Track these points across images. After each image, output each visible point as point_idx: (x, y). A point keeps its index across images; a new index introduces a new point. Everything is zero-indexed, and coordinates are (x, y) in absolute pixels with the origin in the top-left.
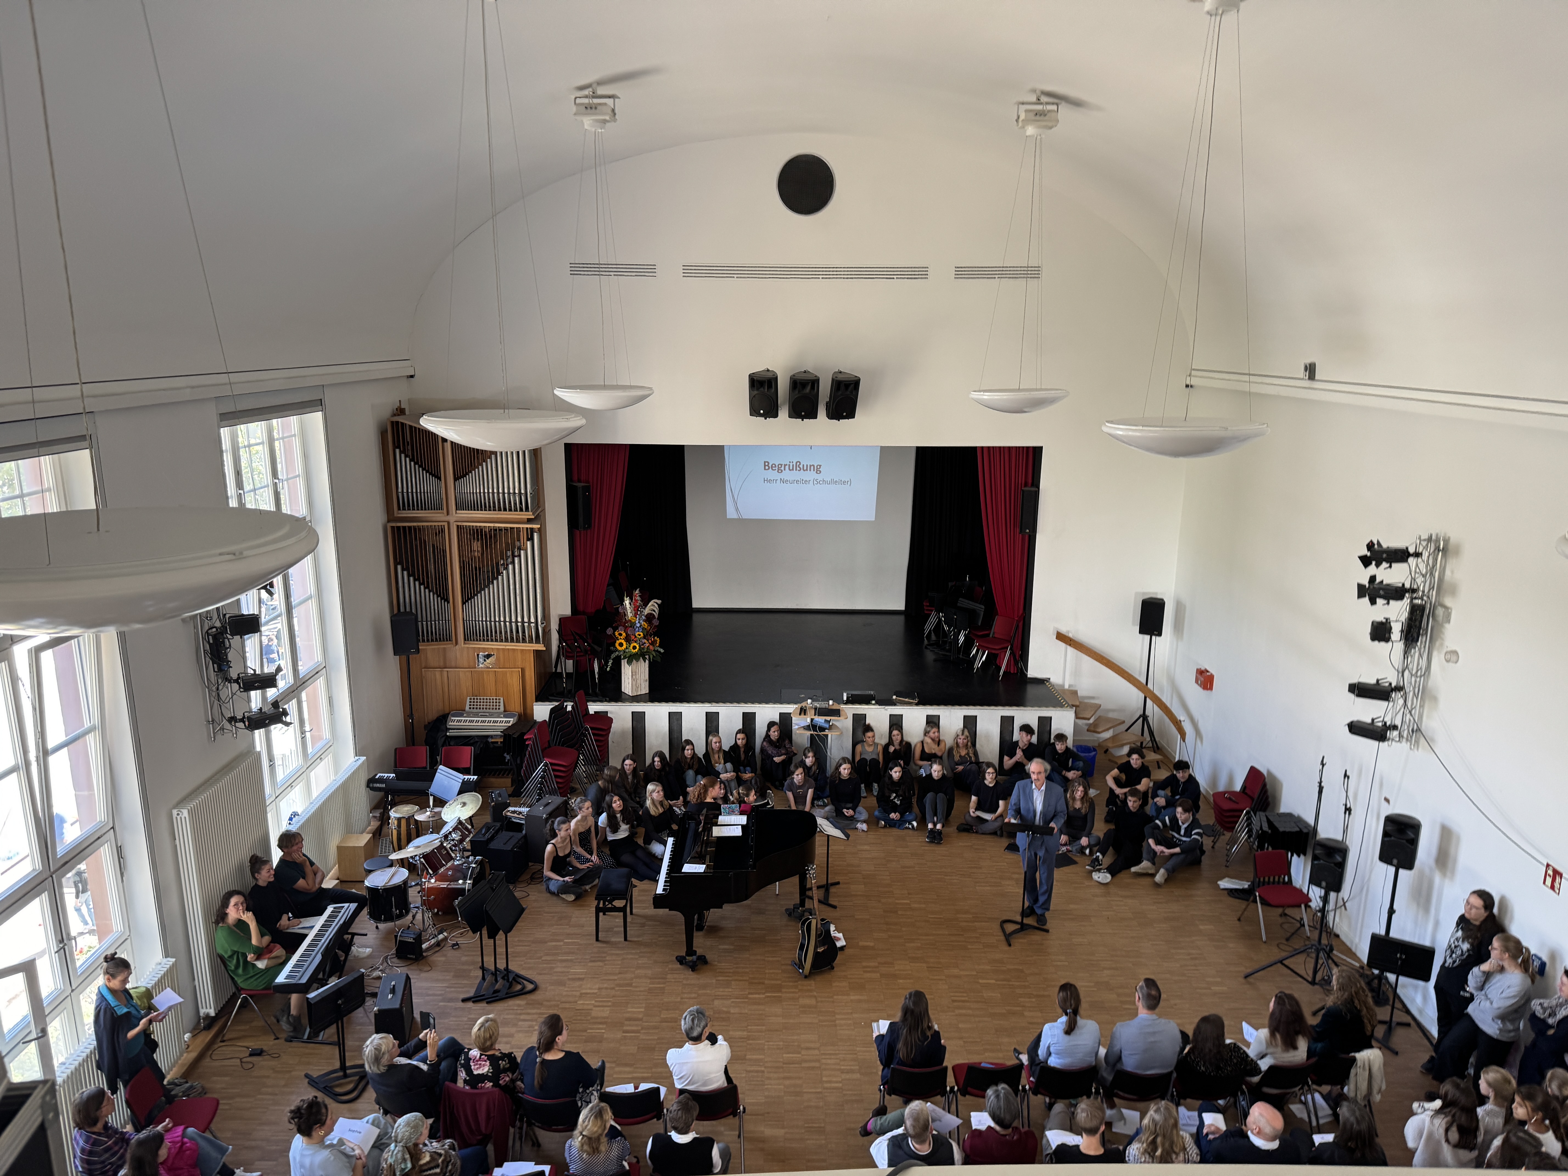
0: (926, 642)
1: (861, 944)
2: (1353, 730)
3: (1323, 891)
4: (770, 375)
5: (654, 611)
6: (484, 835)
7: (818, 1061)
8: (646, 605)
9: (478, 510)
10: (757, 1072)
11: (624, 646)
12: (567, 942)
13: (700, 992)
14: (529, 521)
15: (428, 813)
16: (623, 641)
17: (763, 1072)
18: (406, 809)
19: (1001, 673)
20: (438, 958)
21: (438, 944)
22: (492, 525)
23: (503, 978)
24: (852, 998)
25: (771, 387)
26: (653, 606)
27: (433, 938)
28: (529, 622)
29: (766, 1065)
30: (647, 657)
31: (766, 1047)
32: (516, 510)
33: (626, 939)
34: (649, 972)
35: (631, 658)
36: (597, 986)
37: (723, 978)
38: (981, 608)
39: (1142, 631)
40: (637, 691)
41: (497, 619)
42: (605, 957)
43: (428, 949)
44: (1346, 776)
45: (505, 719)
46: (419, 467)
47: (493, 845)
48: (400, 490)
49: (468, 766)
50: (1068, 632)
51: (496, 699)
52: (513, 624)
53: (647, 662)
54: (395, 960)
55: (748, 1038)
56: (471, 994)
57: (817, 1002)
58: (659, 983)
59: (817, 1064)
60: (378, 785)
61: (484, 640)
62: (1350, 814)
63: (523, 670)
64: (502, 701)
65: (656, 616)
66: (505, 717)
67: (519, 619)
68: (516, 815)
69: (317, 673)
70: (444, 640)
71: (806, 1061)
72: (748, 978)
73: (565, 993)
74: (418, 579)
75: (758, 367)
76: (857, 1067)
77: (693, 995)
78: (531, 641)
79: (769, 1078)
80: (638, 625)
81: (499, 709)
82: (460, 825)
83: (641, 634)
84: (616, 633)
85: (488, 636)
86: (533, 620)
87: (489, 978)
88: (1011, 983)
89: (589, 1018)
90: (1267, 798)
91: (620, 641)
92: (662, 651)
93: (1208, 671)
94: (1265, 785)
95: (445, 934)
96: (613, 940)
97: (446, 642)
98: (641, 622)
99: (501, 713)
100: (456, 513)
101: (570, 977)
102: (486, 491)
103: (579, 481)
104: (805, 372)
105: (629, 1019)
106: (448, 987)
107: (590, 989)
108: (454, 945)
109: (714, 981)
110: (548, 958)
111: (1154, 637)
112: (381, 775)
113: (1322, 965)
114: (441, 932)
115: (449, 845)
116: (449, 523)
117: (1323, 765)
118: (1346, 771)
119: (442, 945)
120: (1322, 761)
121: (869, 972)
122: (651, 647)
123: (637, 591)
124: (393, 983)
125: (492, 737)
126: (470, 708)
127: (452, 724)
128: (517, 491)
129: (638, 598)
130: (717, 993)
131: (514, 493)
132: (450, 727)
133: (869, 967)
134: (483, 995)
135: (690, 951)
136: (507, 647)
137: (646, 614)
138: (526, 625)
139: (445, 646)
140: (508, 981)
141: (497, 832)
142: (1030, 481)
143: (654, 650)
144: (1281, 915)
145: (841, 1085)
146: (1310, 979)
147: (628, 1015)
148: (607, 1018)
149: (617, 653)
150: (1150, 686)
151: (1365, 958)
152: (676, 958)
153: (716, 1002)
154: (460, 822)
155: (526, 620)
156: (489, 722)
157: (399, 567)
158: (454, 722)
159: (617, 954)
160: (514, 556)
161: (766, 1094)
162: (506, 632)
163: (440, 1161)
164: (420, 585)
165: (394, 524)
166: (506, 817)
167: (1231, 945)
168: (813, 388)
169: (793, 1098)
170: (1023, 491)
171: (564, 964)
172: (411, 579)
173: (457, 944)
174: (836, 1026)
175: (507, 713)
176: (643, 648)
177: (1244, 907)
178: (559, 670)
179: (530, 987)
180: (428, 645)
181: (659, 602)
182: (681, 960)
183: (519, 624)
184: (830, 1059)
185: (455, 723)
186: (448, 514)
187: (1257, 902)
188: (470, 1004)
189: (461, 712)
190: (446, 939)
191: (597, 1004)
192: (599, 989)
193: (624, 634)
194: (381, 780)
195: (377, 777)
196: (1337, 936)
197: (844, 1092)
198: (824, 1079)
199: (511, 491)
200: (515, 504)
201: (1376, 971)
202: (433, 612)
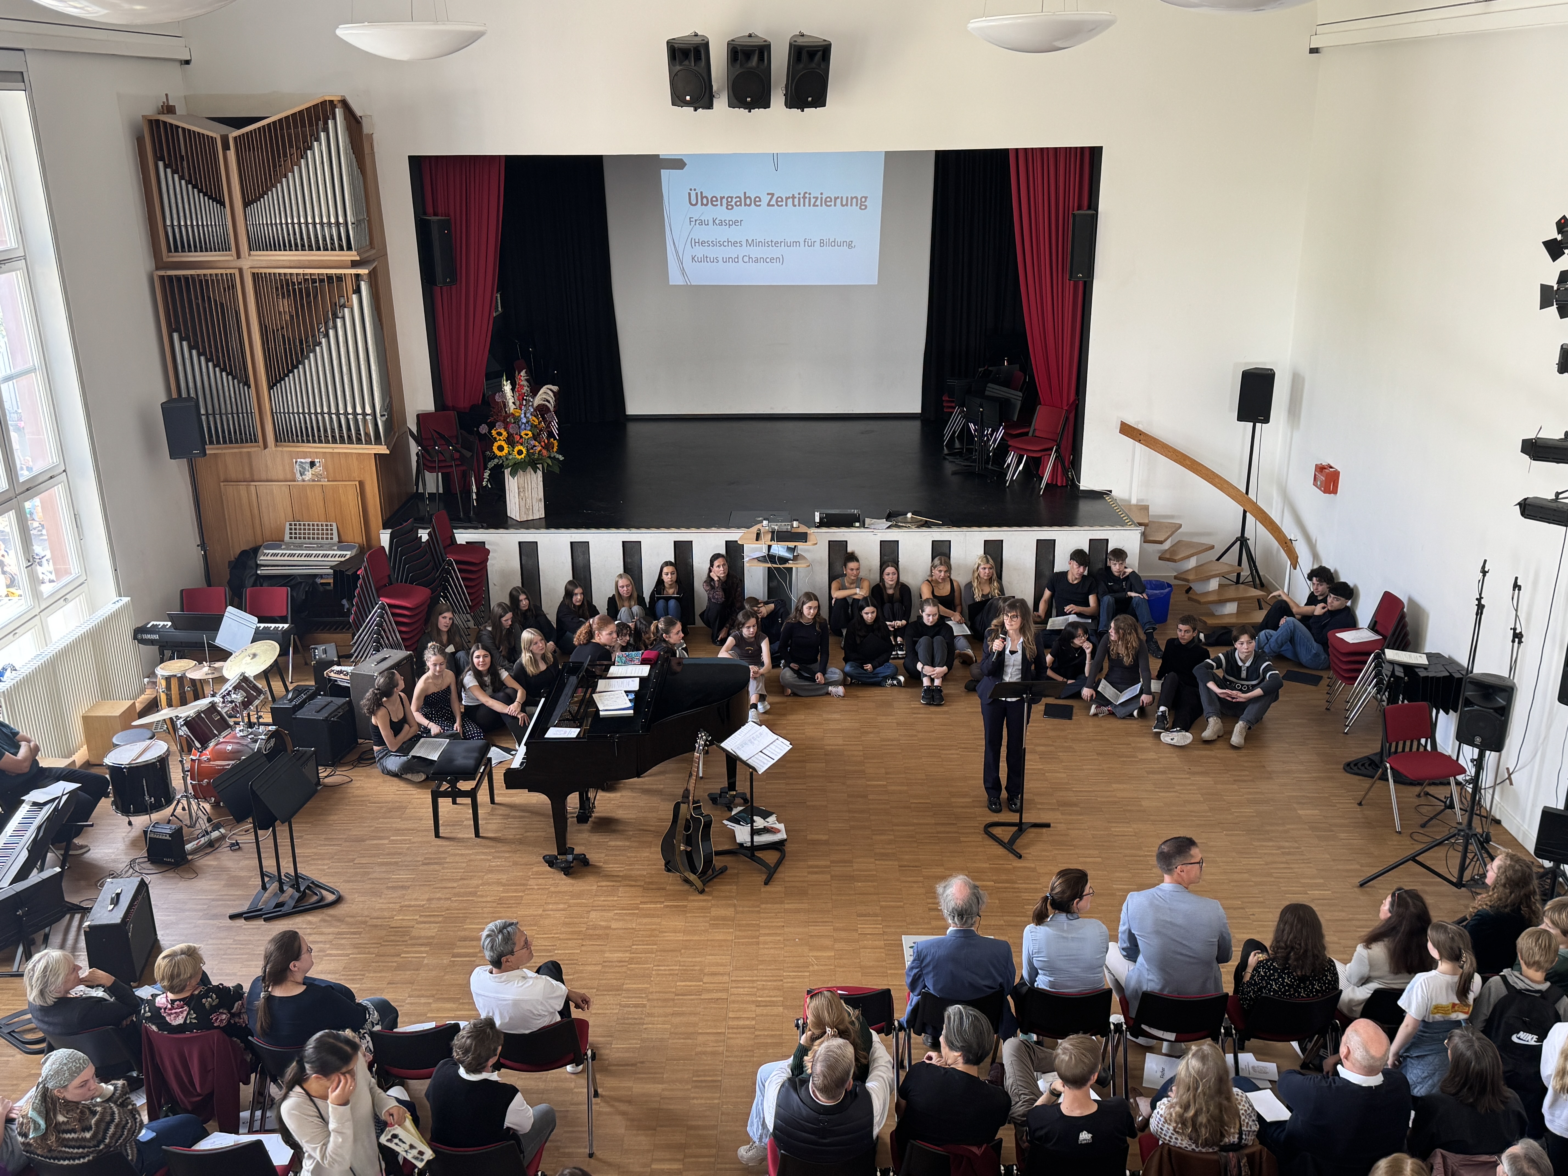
0: (946, 451)
1: (809, 837)
2: (1527, 512)
3: (1476, 751)
4: (697, 40)
5: (549, 402)
6: (291, 700)
7: (726, 990)
8: (534, 392)
9: (280, 250)
10: (636, 1006)
11: (506, 451)
12: (393, 840)
13: (571, 901)
14: (354, 264)
15: (206, 669)
16: (503, 443)
17: (644, 1006)
18: (179, 665)
19: (1043, 485)
20: (208, 861)
21: (211, 844)
22: (301, 271)
23: (292, 886)
24: (787, 906)
25: (700, 59)
26: (546, 394)
27: (204, 836)
28: (364, 414)
29: (650, 997)
30: (540, 466)
31: (654, 972)
32: (333, 249)
33: (477, 835)
34: (504, 877)
35: (517, 466)
36: (427, 896)
37: (608, 883)
38: (1016, 397)
39: (1241, 418)
40: (528, 515)
41: (319, 411)
42: (445, 858)
43: (194, 852)
44: (1516, 586)
45: (339, 553)
46: (193, 187)
47: (300, 715)
48: (168, 223)
49: (284, 614)
50: (1138, 423)
51: (327, 525)
52: (342, 418)
53: (540, 473)
54: (148, 865)
55: (631, 961)
56: (245, 909)
57: (737, 912)
58: (516, 891)
59: (723, 995)
60: (149, 636)
61: (303, 441)
62: (1520, 642)
63: (361, 484)
64: (335, 528)
65: (552, 409)
66: (339, 549)
67: (350, 410)
68: (342, 676)
69: (51, 478)
70: (247, 442)
71: (709, 991)
72: (642, 884)
73: (378, 906)
74: (204, 354)
75: (682, 31)
76: (781, 999)
77: (561, 906)
78: (368, 442)
79: (650, 1015)
80: (524, 420)
81: (332, 539)
82: (244, 682)
83: (530, 433)
84: (494, 432)
85: (309, 435)
86: (368, 410)
87: (273, 887)
88: (1016, 886)
89: (407, 938)
90: (1406, 635)
91: (499, 443)
92: (561, 458)
93: (1331, 467)
94: (1403, 616)
95: (222, 830)
96: (460, 836)
97: (249, 444)
98: (526, 416)
99: (334, 545)
100: (249, 255)
101: (390, 885)
102: (289, 221)
103: (435, 214)
104: (750, 36)
105: (464, 939)
106: (213, 900)
107: (416, 899)
108: (232, 845)
109: (595, 887)
110: (364, 861)
111: (1258, 425)
112: (155, 623)
113: (1472, 860)
114: (216, 827)
115: (226, 709)
116: (241, 271)
117: (1484, 572)
118: (1516, 578)
119: (216, 846)
120: (1484, 567)
121: (816, 873)
122: (544, 452)
123: (523, 373)
124: (119, 891)
125: (321, 576)
126: (291, 538)
127: (265, 558)
128: (333, 220)
129: (525, 383)
130: (596, 903)
131: (329, 223)
132: (262, 563)
133: (817, 867)
134: (261, 910)
135: (563, 847)
136: (336, 451)
137: (535, 405)
138: (360, 417)
139: (249, 450)
140: (298, 890)
142: (1085, 203)
143: (550, 457)
144: (1419, 796)
145: (753, 1022)
146: (1455, 880)
147: (462, 934)
148: (433, 937)
149: (496, 460)
150: (1252, 495)
151: (1531, 847)
152: (544, 858)
153: (593, 915)
154: (245, 679)
155: (359, 410)
156: (317, 556)
157: (176, 336)
158: (267, 557)
159: (462, 855)
160: (335, 316)
161: (645, 1036)
162: (333, 430)
164: (207, 361)
165: (162, 273)
166: (330, 679)
167: (1343, 835)
168: (761, 58)
169: (682, 1041)
170: (1074, 215)
171: (384, 869)
172: (194, 352)
173: (238, 844)
174: (758, 943)
175: (342, 544)
176: (533, 454)
177: (1367, 786)
178: (421, 490)
179: (330, 897)
180: (226, 448)
181: (555, 388)
182: (551, 862)
183: (350, 417)
184: (744, 988)
185: (269, 558)
186: (239, 257)
187: (1387, 780)
188: (241, 922)
189: (277, 542)
190: (223, 837)
191: (422, 919)
192: (429, 900)
193: (505, 434)
194: (154, 630)
195: (149, 626)
196: (1498, 822)
197: (757, 1033)
198: (731, 1015)
199: (325, 220)
200: (332, 239)
201: (1548, 864)
202: (228, 402)
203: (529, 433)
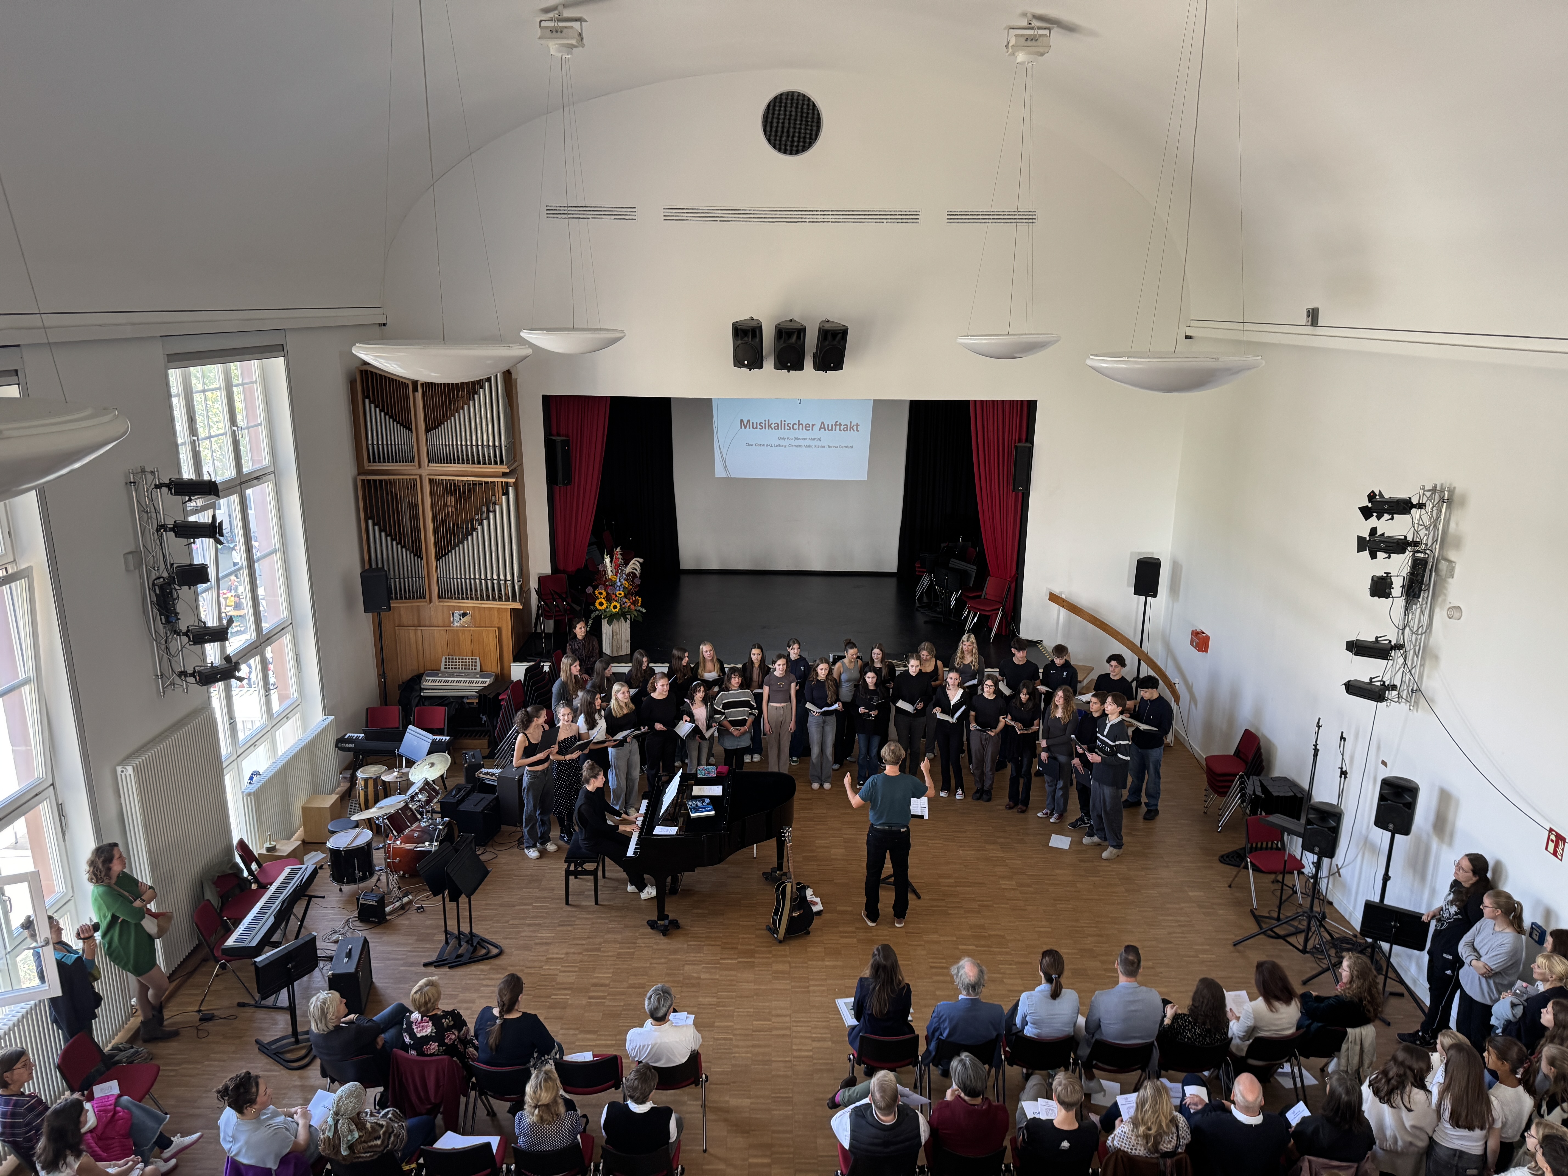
0: (917, 604)
1: (838, 908)
2: (1350, 690)
3: (1316, 857)
4: (754, 324)
5: (636, 570)
6: (454, 796)
7: (789, 1028)
8: (627, 563)
9: (451, 463)
10: (725, 1039)
11: (605, 606)
12: (535, 906)
13: (670, 957)
14: (504, 475)
15: (396, 774)
16: (603, 600)
17: (731, 1039)
18: (374, 769)
19: (992, 635)
20: (403, 921)
21: (402, 907)
22: (465, 479)
23: (467, 942)
24: (827, 963)
25: (756, 336)
26: (635, 565)
27: (398, 901)
28: (506, 580)
29: (735, 1032)
30: (628, 617)
31: (735, 1014)
32: (490, 463)
33: (596, 903)
34: (619, 937)
35: (612, 618)
36: (564, 951)
37: (695, 943)
38: (972, 569)
39: (1137, 592)
40: (618, 653)
41: (472, 577)
42: (574, 921)
43: (391, 913)
44: (1342, 738)
45: (481, 680)
46: (390, 417)
47: (462, 807)
48: (370, 442)
49: (442, 727)
50: (1061, 593)
51: (472, 659)
52: (489, 582)
53: (628, 622)
54: (358, 923)
55: (718, 1005)
56: (434, 959)
57: (791, 967)
58: (629, 948)
59: (788, 1032)
60: (347, 745)
61: (459, 598)
62: (1345, 777)
63: (499, 629)
64: (478, 661)
65: (638, 575)
66: (481, 677)
67: (495, 577)
68: (488, 777)
69: (283, 629)
70: (417, 598)
71: (776, 1029)
72: (720, 943)
73: (530, 958)
74: (390, 535)
75: (742, 316)
76: (829, 1035)
77: (663, 960)
78: (507, 600)
79: (737, 1046)
80: (619, 584)
81: (475, 669)
82: (427, 786)
83: (622, 593)
84: (596, 592)
85: (463, 594)
86: (509, 577)
87: (453, 942)
88: (992, 949)
89: (554, 983)
90: (1262, 761)
91: (600, 600)
92: (644, 610)
93: (1203, 633)
94: (1259, 749)
95: (410, 897)
96: (584, 903)
97: (419, 600)
98: (621, 581)
99: (477, 673)
100: (428, 466)
101: (537, 941)
102: (459, 443)
103: (559, 435)
104: (791, 321)
105: (595, 985)
106: (410, 951)
107: (557, 953)
108: (418, 908)
109: (685, 946)
110: (516, 922)
111: (1149, 598)
112: (351, 735)
113: (1313, 933)
114: (406, 895)
115: (415, 806)
116: (421, 476)
117: (1319, 727)
118: (1342, 733)
119: (407, 908)
120: (1318, 723)
121: (846, 937)
122: (632, 606)
123: (618, 549)
124: (350, 947)
125: (467, 697)
126: (445, 668)
127: (427, 683)
128: (491, 444)
129: (620, 556)
130: (687, 959)
131: (488, 445)
132: (425, 687)
133: (846, 932)
134: (445, 960)
135: (662, 916)
136: (483, 606)
137: (627, 572)
138: (502, 582)
139: (418, 604)
140: (472, 945)
141: (468, 794)
142: (1024, 437)
143: (636, 610)
144: (1273, 882)
145: (811, 1053)
146: (1301, 948)
147: (594, 981)
148: (573, 983)
149: (597, 612)
150: (1144, 648)
151: (1357, 925)
152: (647, 922)
153: (687, 968)
154: (427, 783)
155: (502, 577)
156: (465, 682)
157: (370, 522)
158: (428, 682)
159: (586, 918)
160: (488, 511)
161: (733, 1062)
162: (481, 590)
163: (381, 1132)
164: (392, 540)
165: (364, 477)
166: (479, 778)
167: (1221, 912)
168: (799, 337)
169: (761, 1067)
170: (1016, 447)
171: (531, 928)
172: (383, 534)
173: (422, 907)
174: (809, 992)
175: (483, 673)
176: (624, 608)
177: (1235, 873)
178: (539, 631)
179: (495, 951)
180: (401, 603)
181: (641, 560)
182: (652, 925)
183: (495, 582)
184: (801, 1026)
185: (429, 683)
186: (420, 467)
187: (1248, 870)
188: (432, 969)
189: (435, 672)
190: (410, 902)
191: (563, 969)
192: (567, 954)
193: (604, 593)
194: (350, 740)
195: (346, 737)
196: (1331, 903)
197: (815, 1061)
198: (794, 1047)
199: (485, 443)
200: (489, 457)
201: (1369, 940)
202: (406, 570)
203: (620, 593)
